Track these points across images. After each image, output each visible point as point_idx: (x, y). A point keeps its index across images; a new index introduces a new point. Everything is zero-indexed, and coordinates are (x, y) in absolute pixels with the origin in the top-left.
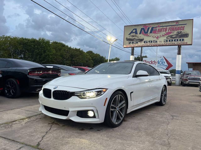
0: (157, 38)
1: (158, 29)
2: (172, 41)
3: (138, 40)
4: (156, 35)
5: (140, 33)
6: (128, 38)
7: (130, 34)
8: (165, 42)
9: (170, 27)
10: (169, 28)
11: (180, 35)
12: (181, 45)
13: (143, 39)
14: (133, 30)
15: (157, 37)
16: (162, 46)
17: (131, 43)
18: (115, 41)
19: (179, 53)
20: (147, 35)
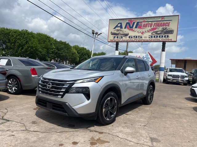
0: (142, 33)
1: (143, 23)
2: (157, 37)
3: (123, 34)
4: (141, 31)
5: (125, 28)
6: (113, 32)
7: (115, 28)
8: (150, 38)
9: (156, 22)
10: (154, 24)
11: (165, 31)
12: (165, 42)
14: (119, 24)
15: (142, 32)
16: (147, 42)
17: (116, 37)
18: (99, 35)
19: (163, 50)
20: (132, 30)
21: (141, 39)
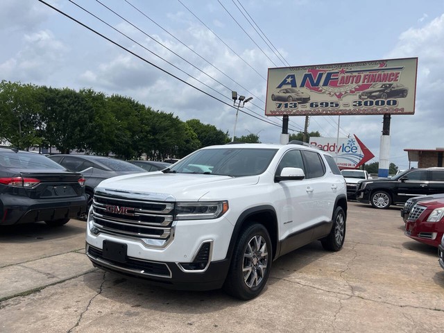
0: (340, 96)
1: (340, 76)
2: (371, 103)
3: (298, 99)
4: (336, 91)
5: (302, 85)
6: (276, 94)
7: (280, 87)
8: (355, 105)
9: (368, 73)
10: (365, 76)
11: (388, 91)
12: (389, 115)
13: (309, 99)
14: (288, 77)
15: (338, 94)
16: (349, 114)
17: (283, 105)
18: (246, 101)
19: (386, 131)
20: (317, 90)
21: (336, 109)
